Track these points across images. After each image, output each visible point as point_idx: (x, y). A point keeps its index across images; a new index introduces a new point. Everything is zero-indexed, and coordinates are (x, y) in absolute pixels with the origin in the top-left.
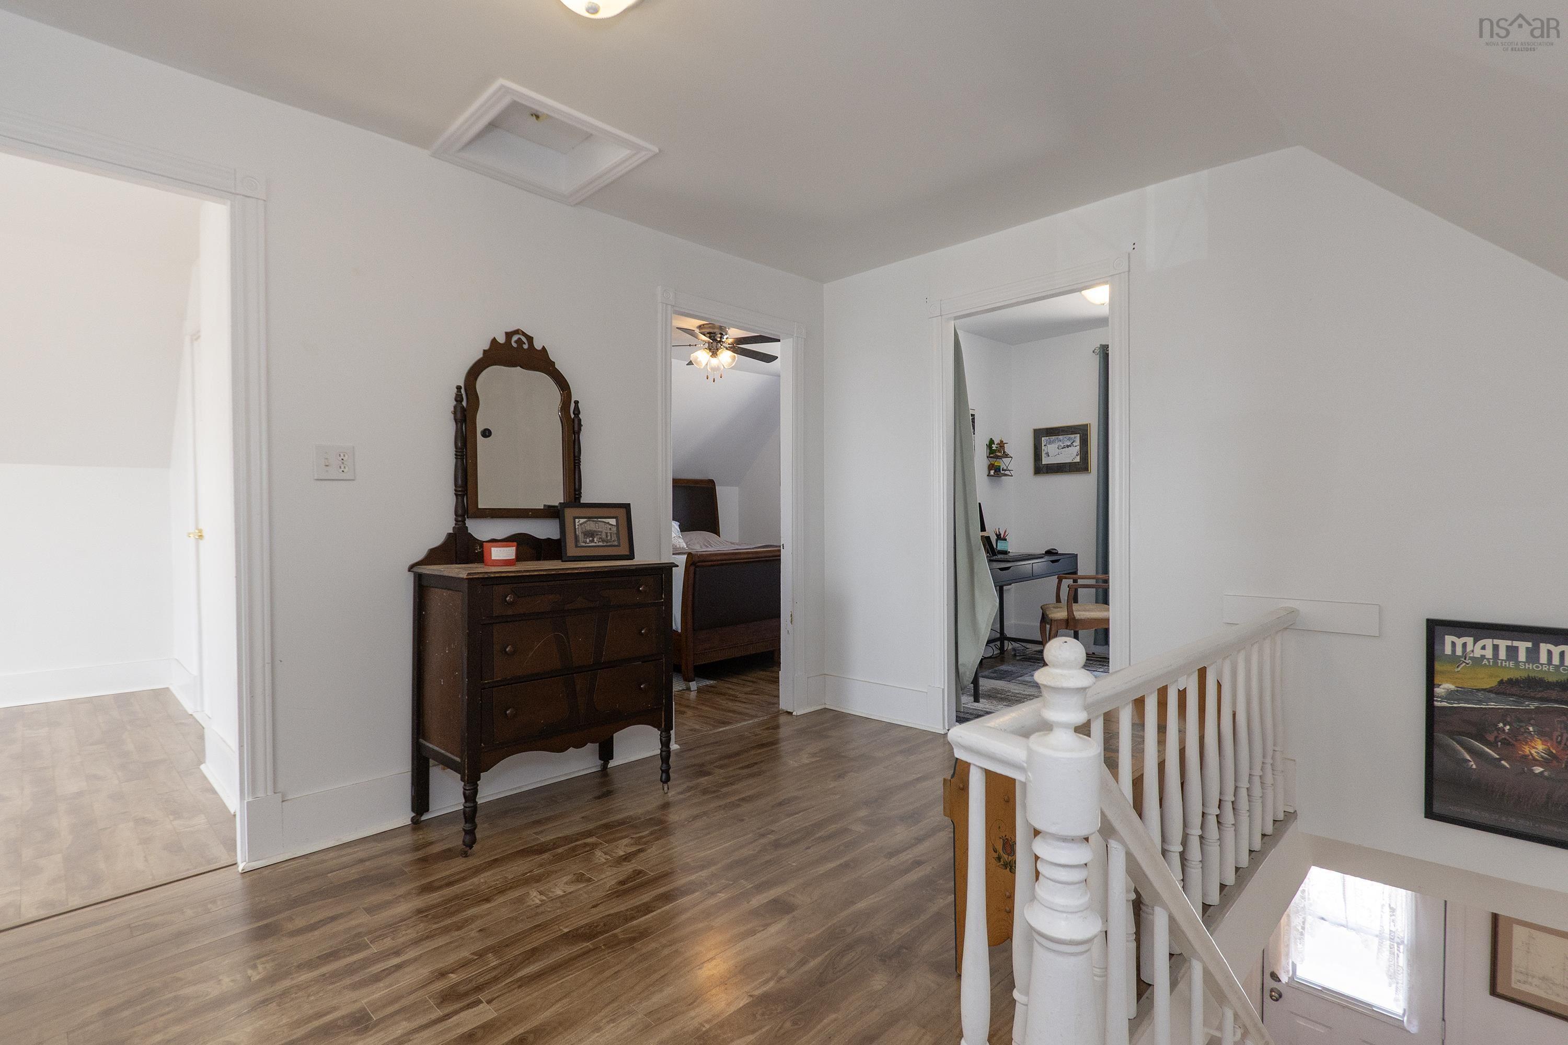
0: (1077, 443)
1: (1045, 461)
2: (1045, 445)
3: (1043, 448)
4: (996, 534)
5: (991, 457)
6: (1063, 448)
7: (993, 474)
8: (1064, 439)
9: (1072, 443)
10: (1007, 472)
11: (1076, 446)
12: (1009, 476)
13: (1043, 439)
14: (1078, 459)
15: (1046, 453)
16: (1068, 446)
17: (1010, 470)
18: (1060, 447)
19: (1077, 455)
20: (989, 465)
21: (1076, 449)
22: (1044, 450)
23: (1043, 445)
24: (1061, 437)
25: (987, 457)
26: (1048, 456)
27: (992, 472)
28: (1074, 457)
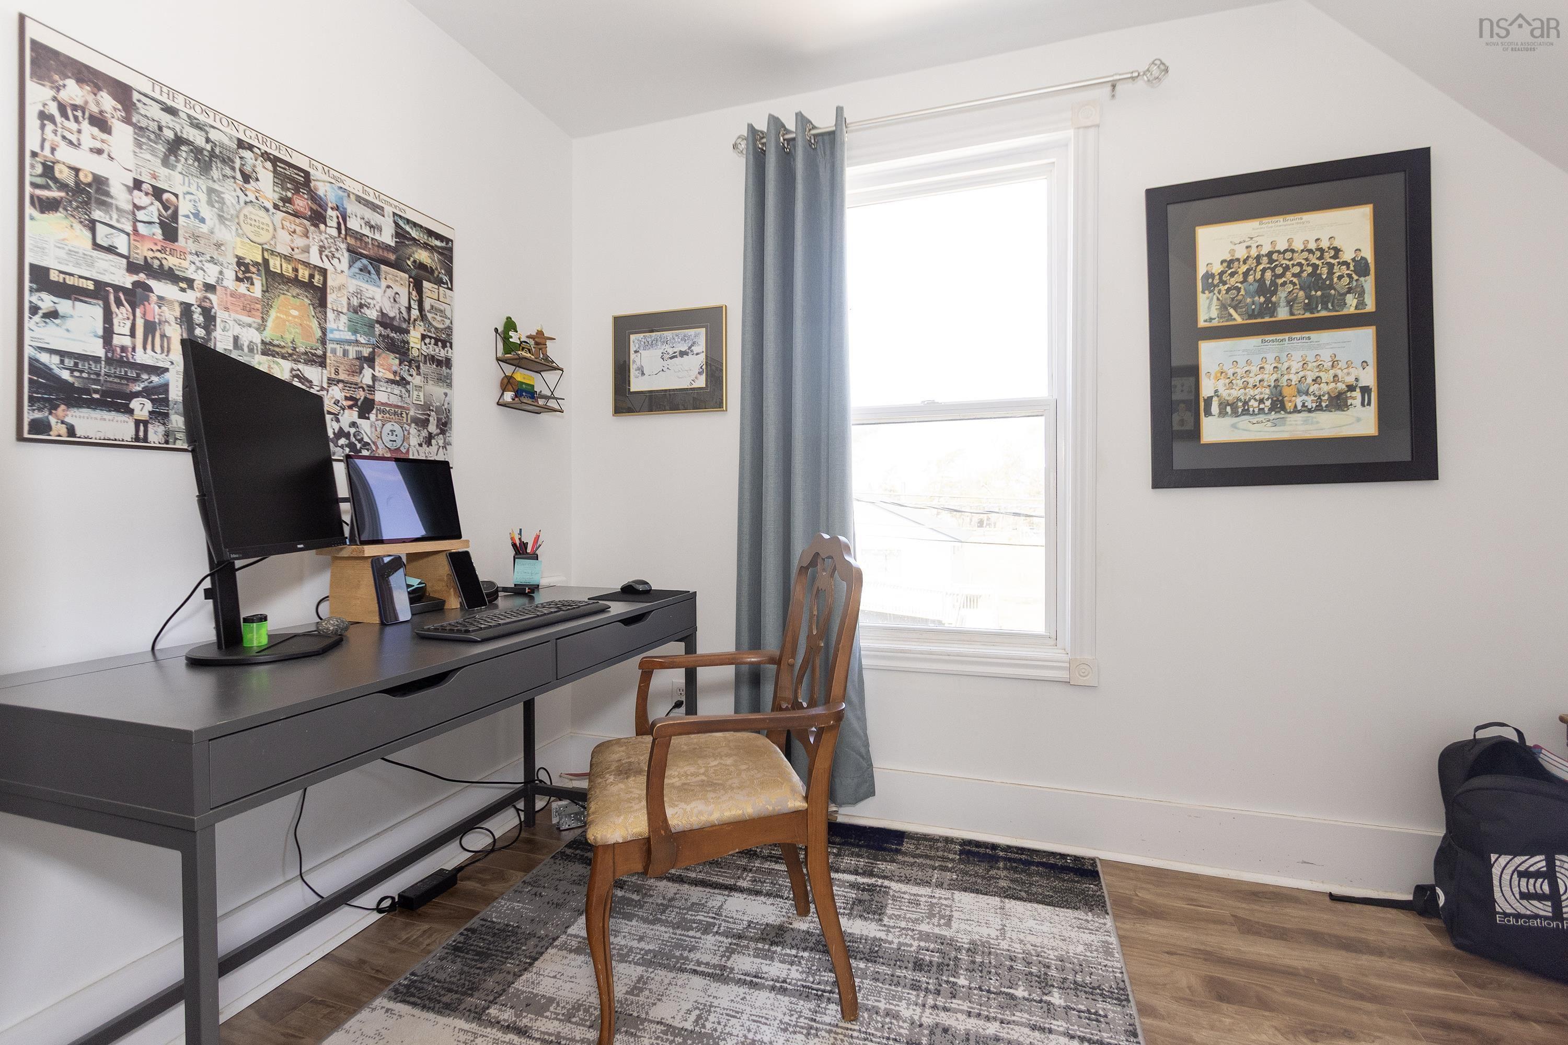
0: (701, 347)
1: (637, 384)
2: (636, 352)
3: (633, 356)
4: (514, 545)
5: (505, 361)
6: (671, 358)
7: (510, 400)
8: (675, 339)
9: (690, 348)
10: (552, 404)
11: (697, 354)
12: (555, 411)
13: (632, 337)
14: (701, 382)
15: (638, 369)
16: (683, 354)
17: (556, 399)
18: (666, 356)
19: (699, 373)
20: (503, 379)
21: (697, 361)
22: (634, 362)
23: (632, 352)
24: (668, 334)
25: (498, 360)
26: (643, 374)
27: (508, 396)
28: (693, 378)
